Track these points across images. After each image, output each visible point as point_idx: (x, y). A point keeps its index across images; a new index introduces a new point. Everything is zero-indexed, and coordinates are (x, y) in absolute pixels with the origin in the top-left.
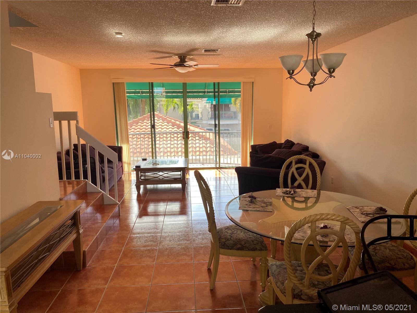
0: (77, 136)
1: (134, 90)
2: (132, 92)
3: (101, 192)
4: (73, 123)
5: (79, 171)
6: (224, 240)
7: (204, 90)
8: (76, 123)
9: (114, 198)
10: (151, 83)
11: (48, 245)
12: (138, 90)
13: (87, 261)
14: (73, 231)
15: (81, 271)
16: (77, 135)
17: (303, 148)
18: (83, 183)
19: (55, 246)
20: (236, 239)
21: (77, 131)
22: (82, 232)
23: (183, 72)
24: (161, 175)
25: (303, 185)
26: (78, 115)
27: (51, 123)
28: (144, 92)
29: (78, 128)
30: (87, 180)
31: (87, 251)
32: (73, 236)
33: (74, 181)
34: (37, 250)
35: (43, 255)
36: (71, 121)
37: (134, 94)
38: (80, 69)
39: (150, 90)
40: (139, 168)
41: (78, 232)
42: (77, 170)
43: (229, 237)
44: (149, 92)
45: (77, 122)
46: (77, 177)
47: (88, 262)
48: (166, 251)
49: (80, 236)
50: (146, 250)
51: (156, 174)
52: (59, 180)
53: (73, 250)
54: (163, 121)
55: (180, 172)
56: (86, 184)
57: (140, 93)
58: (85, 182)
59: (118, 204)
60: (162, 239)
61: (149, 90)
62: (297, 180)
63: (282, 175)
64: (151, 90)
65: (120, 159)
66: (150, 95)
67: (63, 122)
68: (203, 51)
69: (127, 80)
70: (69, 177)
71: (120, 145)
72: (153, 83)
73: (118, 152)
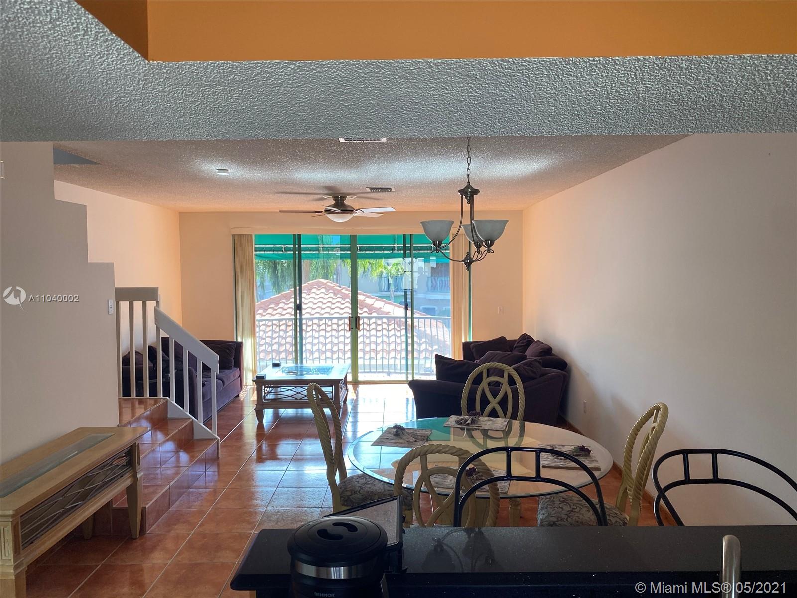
0: (156, 326)
1: (272, 246)
2: (269, 249)
3: (190, 418)
4: (151, 305)
5: (156, 383)
6: (349, 494)
7: (392, 245)
8: (155, 305)
9: (211, 428)
10: (298, 235)
11: (83, 490)
12: (280, 246)
13: (147, 526)
14: (127, 475)
15: (137, 540)
16: (155, 324)
17: (542, 349)
18: (162, 402)
19: (94, 493)
20: (366, 492)
21: (157, 318)
22: (141, 477)
23: (341, 221)
24: (299, 393)
25: (499, 409)
26: (159, 293)
27: (111, 308)
28: (288, 249)
29: (158, 315)
30: (168, 398)
31: (148, 508)
32: (126, 482)
33: (148, 398)
34: (63, 495)
35: (73, 504)
36: (148, 303)
37: (271, 252)
38: (180, 213)
39: (295, 245)
40: (261, 380)
41: (134, 476)
42: (153, 382)
43: (357, 489)
44: (294, 250)
45: (158, 303)
46: (154, 392)
47: (149, 525)
48: (276, 515)
49: (138, 482)
50: (244, 513)
51: (291, 390)
52: (123, 396)
53: (126, 506)
54: (335, 294)
55: (331, 388)
56: (166, 404)
57: (283, 251)
58: (164, 400)
59: (217, 439)
60: (276, 496)
61: (293, 246)
62: (490, 403)
63: (465, 395)
64: (297, 246)
65: (237, 363)
66: (295, 253)
67: (135, 303)
68: (368, 190)
69: (256, 230)
70: (140, 392)
71: (239, 340)
72: (300, 235)
73: (234, 352)
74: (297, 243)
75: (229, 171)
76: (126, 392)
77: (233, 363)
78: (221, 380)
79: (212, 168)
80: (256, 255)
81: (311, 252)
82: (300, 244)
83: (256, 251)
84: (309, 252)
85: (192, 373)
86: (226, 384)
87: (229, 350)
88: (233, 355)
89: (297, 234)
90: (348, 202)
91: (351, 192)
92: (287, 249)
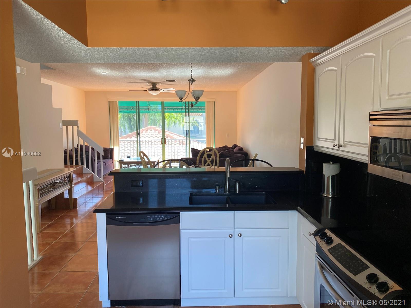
1: (127, 107)
2: (125, 108)
3: (92, 173)
4: (75, 127)
5: (78, 160)
7: (182, 107)
8: (77, 128)
9: (100, 177)
12: (130, 107)
13: (78, 206)
16: (78, 135)
17: (239, 149)
21: (78, 133)
23: (155, 95)
25: (210, 164)
26: (79, 122)
27: (61, 128)
29: (78, 131)
30: (83, 165)
33: (75, 165)
36: (74, 126)
37: (127, 110)
38: (85, 92)
40: (122, 162)
41: (71, 186)
42: (77, 159)
45: (78, 126)
46: (77, 163)
49: (73, 188)
52: (65, 164)
56: (82, 168)
57: (131, 109)
58: (81, 166)
59: (103, 181)
61: (135, 107)
62: (207, 161)
65: (112, 157)
66: (137, 110)
67: (69, 127)
68: (165, 81)
69: (119, 99)
70: (71, 163)
71: (112, 147)
72: (139, 101)
73: (110, 152)
74: (137, 106)
75: (107, 73)
76: (66, 163)
77: (109, 157)
78: (105, 163)
79: (99, 71)
80: (119, 111)
81: (145, 110)
82: (139, 106)
83: (119, 109)
84: (143, 110)
85: (92, 157)
86: (107, 164)
87: (108, 152)
88: (110, 153)
89: (137, 101)
90: (158, 86)
91: (158, 81)
92: (133, 109)
